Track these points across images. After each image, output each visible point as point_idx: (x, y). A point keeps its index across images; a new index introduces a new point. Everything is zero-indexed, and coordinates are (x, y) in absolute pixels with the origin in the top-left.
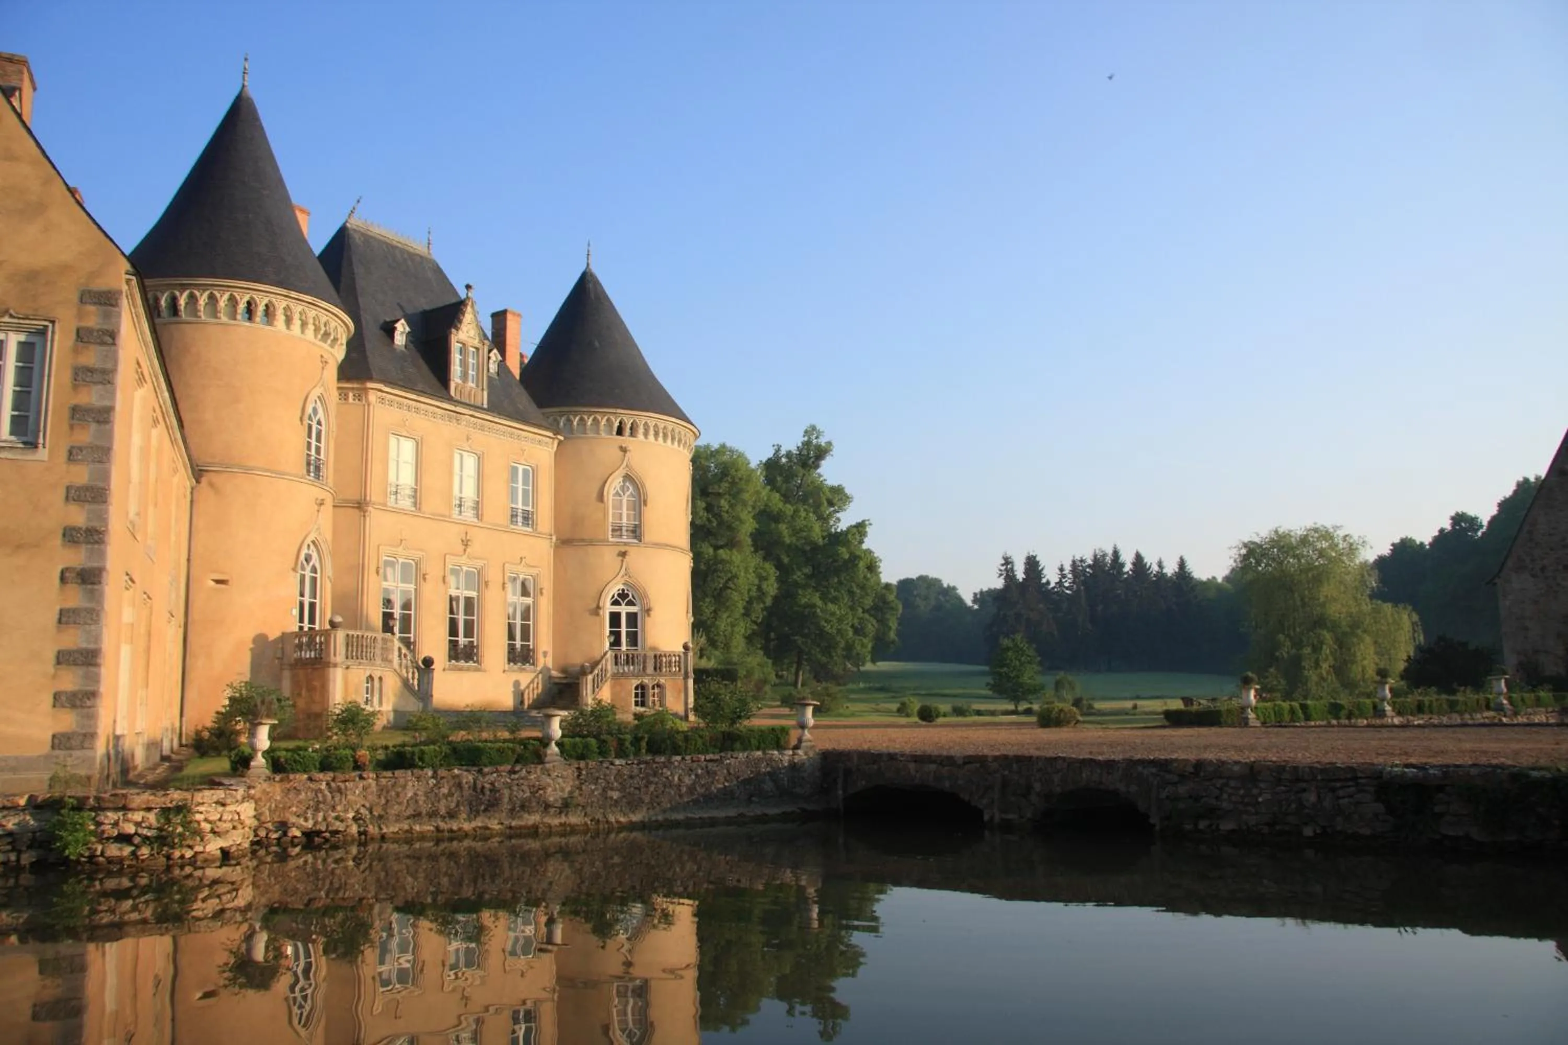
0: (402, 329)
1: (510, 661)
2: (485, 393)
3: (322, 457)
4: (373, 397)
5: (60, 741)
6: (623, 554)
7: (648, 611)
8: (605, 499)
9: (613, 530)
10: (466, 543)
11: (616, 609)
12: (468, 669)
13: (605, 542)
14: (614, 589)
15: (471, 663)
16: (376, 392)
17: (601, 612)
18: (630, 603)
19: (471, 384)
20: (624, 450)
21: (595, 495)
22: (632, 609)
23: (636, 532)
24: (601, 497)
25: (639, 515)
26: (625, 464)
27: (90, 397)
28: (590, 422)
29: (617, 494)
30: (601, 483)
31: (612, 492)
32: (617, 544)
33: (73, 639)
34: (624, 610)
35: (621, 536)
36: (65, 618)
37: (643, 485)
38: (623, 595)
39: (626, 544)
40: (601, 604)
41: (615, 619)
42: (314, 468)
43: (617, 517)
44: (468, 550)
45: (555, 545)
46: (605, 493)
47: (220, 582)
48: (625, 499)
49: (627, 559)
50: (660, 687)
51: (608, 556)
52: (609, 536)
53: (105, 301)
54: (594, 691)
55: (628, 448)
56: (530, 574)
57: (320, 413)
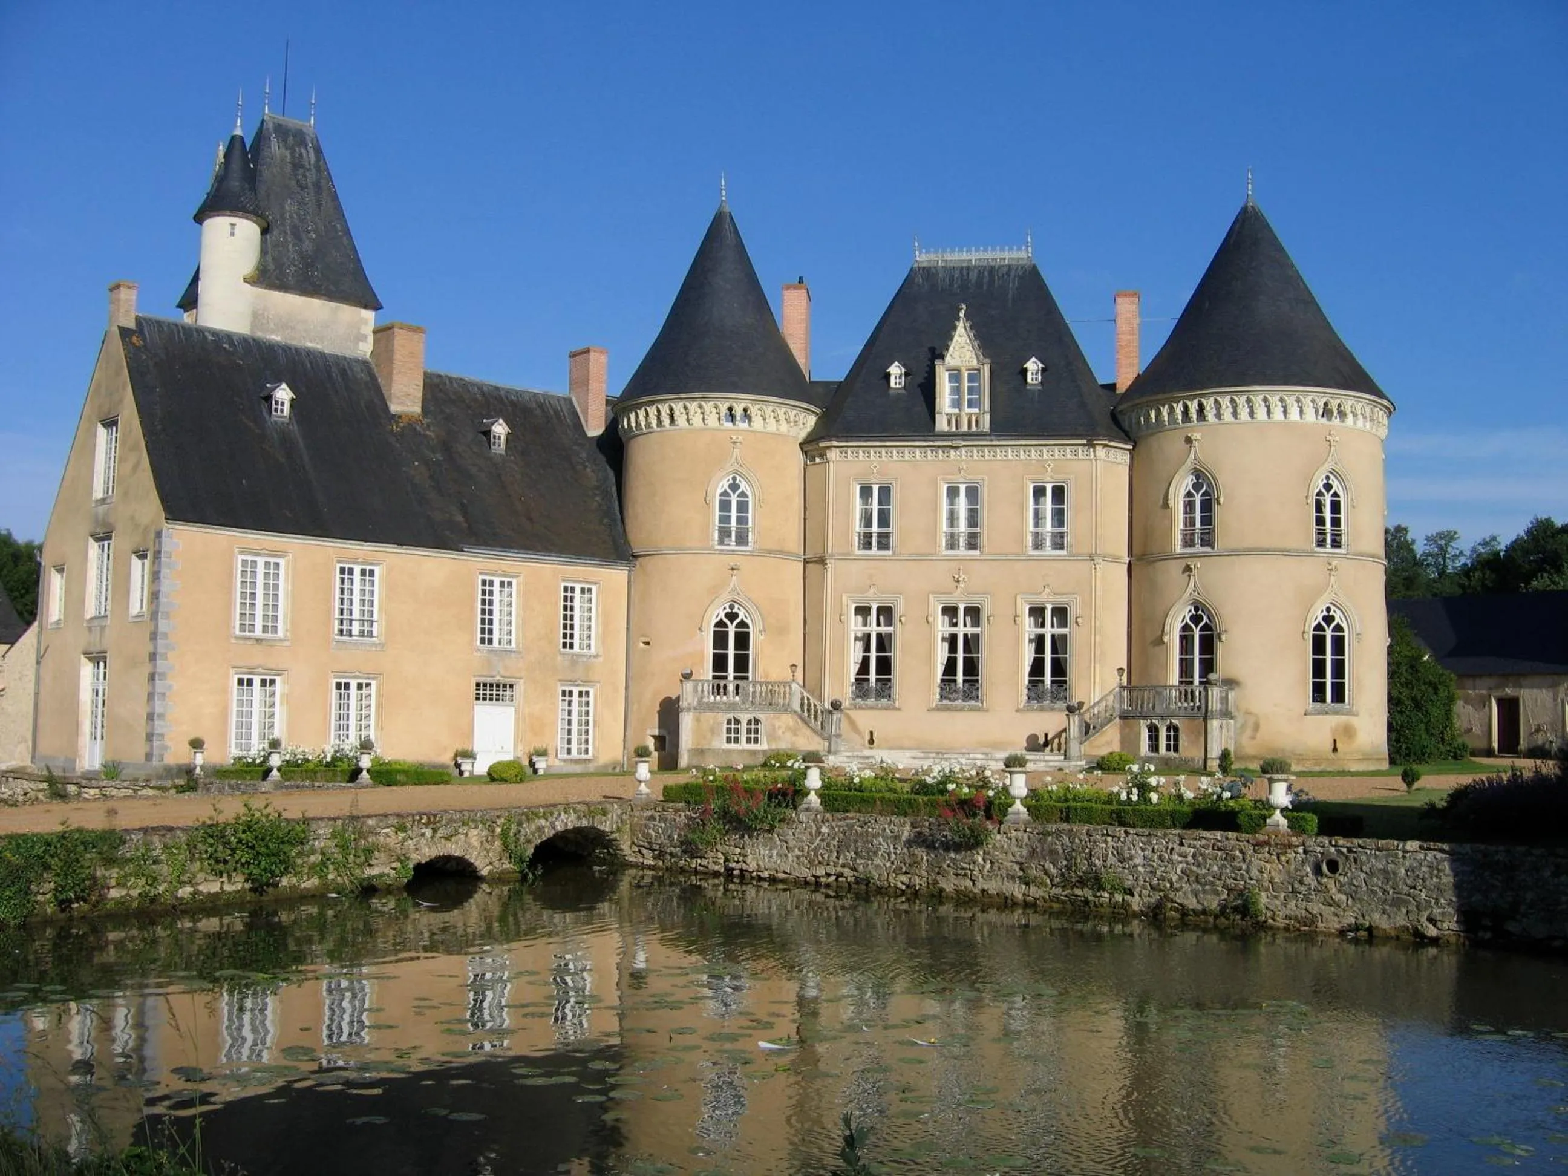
0: (896, 371)
1: (1030, 698)
2: (987, 417)
3: (748, 524)
4: (833, 455)
6: (1189, 566)
7: (1220, 635)
8: (1171, 503)
9: (1184, 539)
10: (957, 580)
11: (1187, 633)
12: (965, 709)
13: (1172, 554)
14: (1185, 611)
15: (970, 702)
16: (834, 449)
17: (1166, 639)
18: (1204, 626)
19: (969, 409)
20: (1189, 441)
22: (1207, 633)
23: (1207, 538)
24: (1166, 505)
25: (1207, 520)
26: (1192, 456)
27: (155, 587)
28: (1153, 416)
29: (1188, 494)
30: (1166, 487)
31: (1183, 492)
32: (1182, 557)
33: (150, 707)
34: (1197, 634)
35: (1192, 545)
37: (1216, 479)
38: (1196, 618)
39: (1193, 556)
40: (1167, 628)
41: (1186, 645)
42: (736, 536)
43: (1190, 522)
44: (962, 585)
45: (1130, 565)
46: (1171, 496)
47: (648, 643)
48: (1198, 499)
49: (1195, 572)
50: (1176, 729)
51: (1174, 569)
52: (1179, 549)
53: (159, 534)
54: (1087, 733)
55: (1196, 436)
56: (1061, 600)
57: (744, 486)
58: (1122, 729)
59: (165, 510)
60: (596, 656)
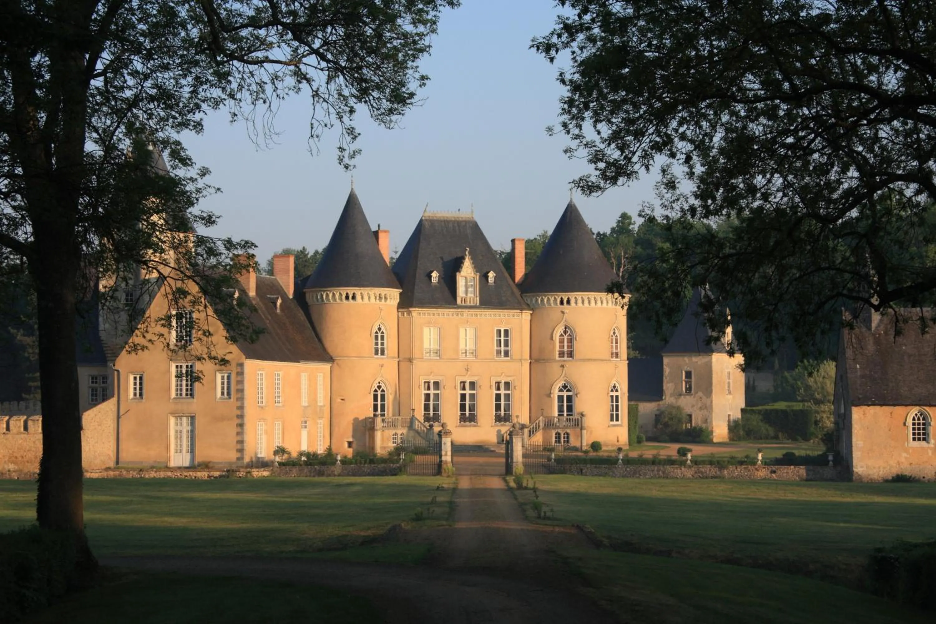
0: (435, 275)
1: (496, 421)
2: (478, 299)
3: (385, 346)
4: (414, 314)
5: (238, 459)
6: (563, 366)
7: (576, 395)
8: (554, 338)
9: (560, 354)
10: (467, 370)
11: (561, 393)
12: (470, 426)
13: (554, 360)
14: (560, 384)
15: (473, 423)
16: (416, 312)
17: (552, 396)
18: (568, 391)
19: (470, 295)
20: (563, 313)
21: (549, 337)
22: (570, 393)
23: (571, 355)
24: (552, 338)
25: (571, 346)
26: (564, 319)
27: (239, 387)
28: (545, 301)
29: (561, 335)
30: (551, 331)
31: (559, 334)
32: (559, 361)
33: (239, 438)
34: (565, 394)
35: (563, 357)
36: (238, 434)
37: (575, 330)
38: (565, 387)
39: (564, 361)
40: (552, 391)
41: (561, 398)
42: (380, 351)
43: (562, 347)
44: (469, 373)
45: (530, 363)
46: (554, 335)
47: (342, 400)
48: (566, 337)
49: (565, 368)
50: (568, 434)
51: (556, 367)
52: (557, 357)
53: (241, 365)
54: (530, 436)
55: (566, 311)
56: (508, 380)
57: (383, 329)
58: (543, 434)
59: (244, 354)
60: (324, 406)
